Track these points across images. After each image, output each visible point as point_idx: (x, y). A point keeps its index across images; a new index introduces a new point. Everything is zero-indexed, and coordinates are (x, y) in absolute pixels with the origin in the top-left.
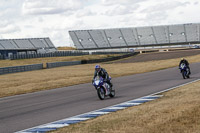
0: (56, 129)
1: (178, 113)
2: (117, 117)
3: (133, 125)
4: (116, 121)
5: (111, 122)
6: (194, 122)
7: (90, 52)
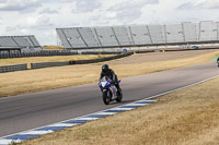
0: (39, 136)
1: (173, 120)
2: (106, 123)
3: (123, 132)
4: (106, 128)
5: (100, 129)
6: (190, 130)
7: (79, 51)
